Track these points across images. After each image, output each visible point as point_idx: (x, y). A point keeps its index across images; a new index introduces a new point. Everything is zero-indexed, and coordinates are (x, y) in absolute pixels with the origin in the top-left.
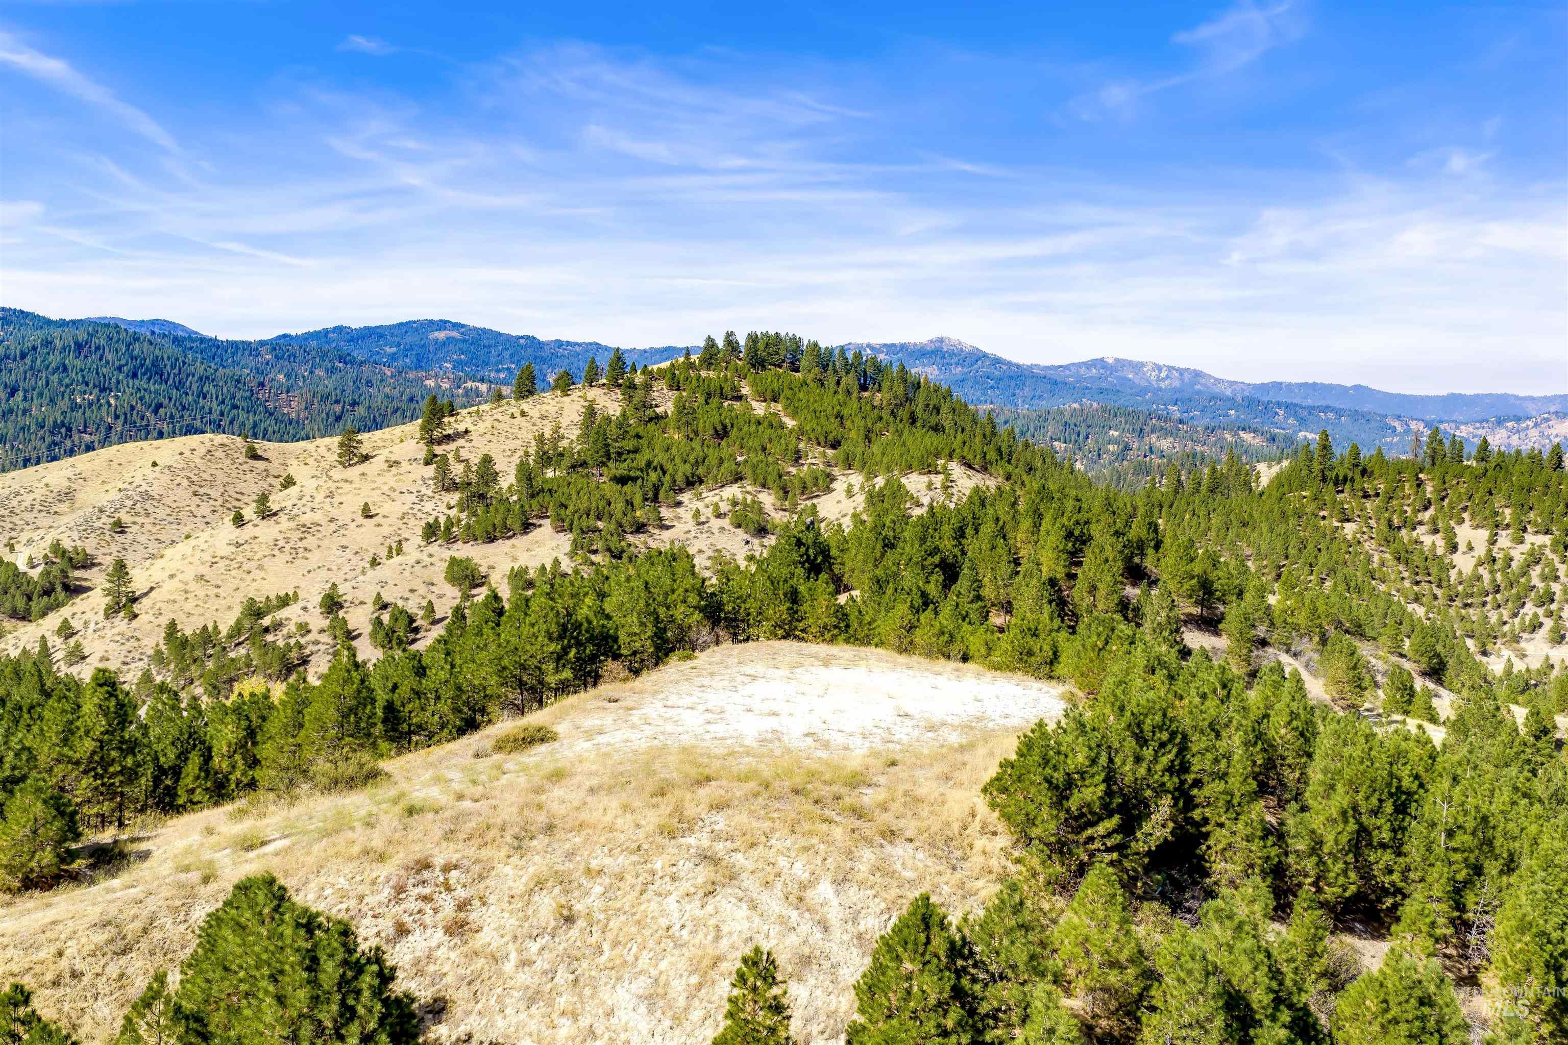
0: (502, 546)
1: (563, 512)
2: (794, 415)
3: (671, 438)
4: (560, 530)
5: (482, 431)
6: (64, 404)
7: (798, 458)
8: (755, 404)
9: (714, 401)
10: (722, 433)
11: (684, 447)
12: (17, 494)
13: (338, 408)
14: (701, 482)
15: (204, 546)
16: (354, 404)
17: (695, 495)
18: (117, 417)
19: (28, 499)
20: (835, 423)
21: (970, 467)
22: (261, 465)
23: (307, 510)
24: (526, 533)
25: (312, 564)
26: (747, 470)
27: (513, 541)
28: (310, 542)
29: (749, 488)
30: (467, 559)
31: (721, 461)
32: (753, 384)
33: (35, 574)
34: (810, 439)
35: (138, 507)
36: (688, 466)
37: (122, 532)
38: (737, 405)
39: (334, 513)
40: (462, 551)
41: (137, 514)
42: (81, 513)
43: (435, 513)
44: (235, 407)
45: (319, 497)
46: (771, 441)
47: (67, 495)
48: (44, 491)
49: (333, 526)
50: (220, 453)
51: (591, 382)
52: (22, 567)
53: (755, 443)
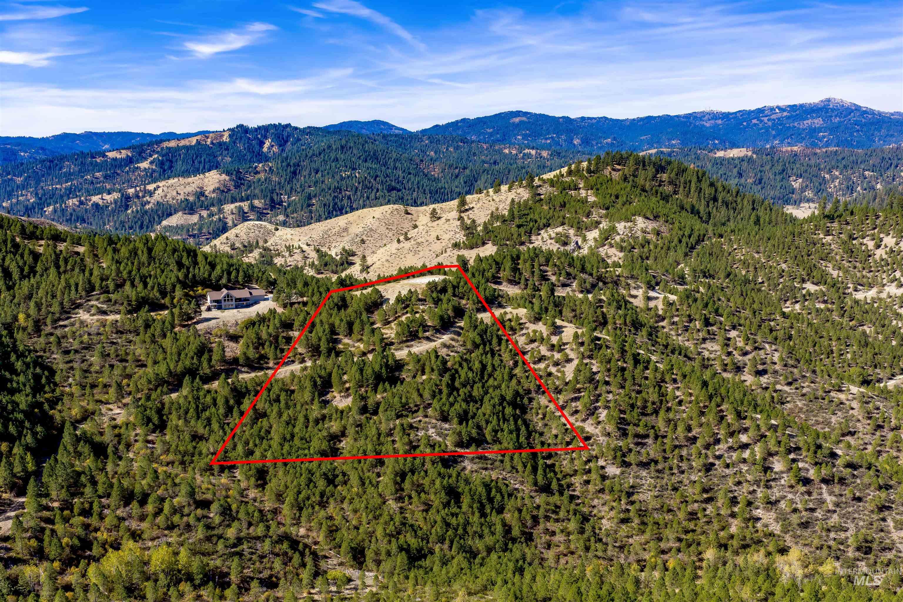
0: (475, 250)
1: (496, 238)
2: (596, 196)
3: (543, 208)
4: (494, 245)
5: (478, 207)
6: (337, 177)
7: (589, 215)
8: (582, 192)
9: (564, 192)
10: (563, 205)
11: (547, 212)
12: (330, 229)
13: (457, 171)
14: (549, 226)
15: (388, 250)
16: (465, 168)
17: (545, 231)
18: (359, 183)
19: (334, 231)
21: (648, 218)
22: (409, 216)
23: (419, 237)
24: (483, 246)
25: (420, 256)
26: (566, 221)
27: (479, 248)
28: (420, 248)
29: (566, 228)
30: (464, 255)
31: (559, 217)
33: (338, 258)
34: (597, 207)
35: (369, 234)
36: (545, 220)
37: (364, 243)
38: (574, 193)
39: (428, 238)
40: (463, 252)
41: (369, 237)
42: (351, 236)
43: (459, 239)
44: (410, 174)
45: (423, 233)
46: (580, 208)
47: (346, 230)
48: (338, 227)
49: (427, 243)
50: (395, 213)
51: (521, 184)
52: (334, 256)
53: (573, 210)
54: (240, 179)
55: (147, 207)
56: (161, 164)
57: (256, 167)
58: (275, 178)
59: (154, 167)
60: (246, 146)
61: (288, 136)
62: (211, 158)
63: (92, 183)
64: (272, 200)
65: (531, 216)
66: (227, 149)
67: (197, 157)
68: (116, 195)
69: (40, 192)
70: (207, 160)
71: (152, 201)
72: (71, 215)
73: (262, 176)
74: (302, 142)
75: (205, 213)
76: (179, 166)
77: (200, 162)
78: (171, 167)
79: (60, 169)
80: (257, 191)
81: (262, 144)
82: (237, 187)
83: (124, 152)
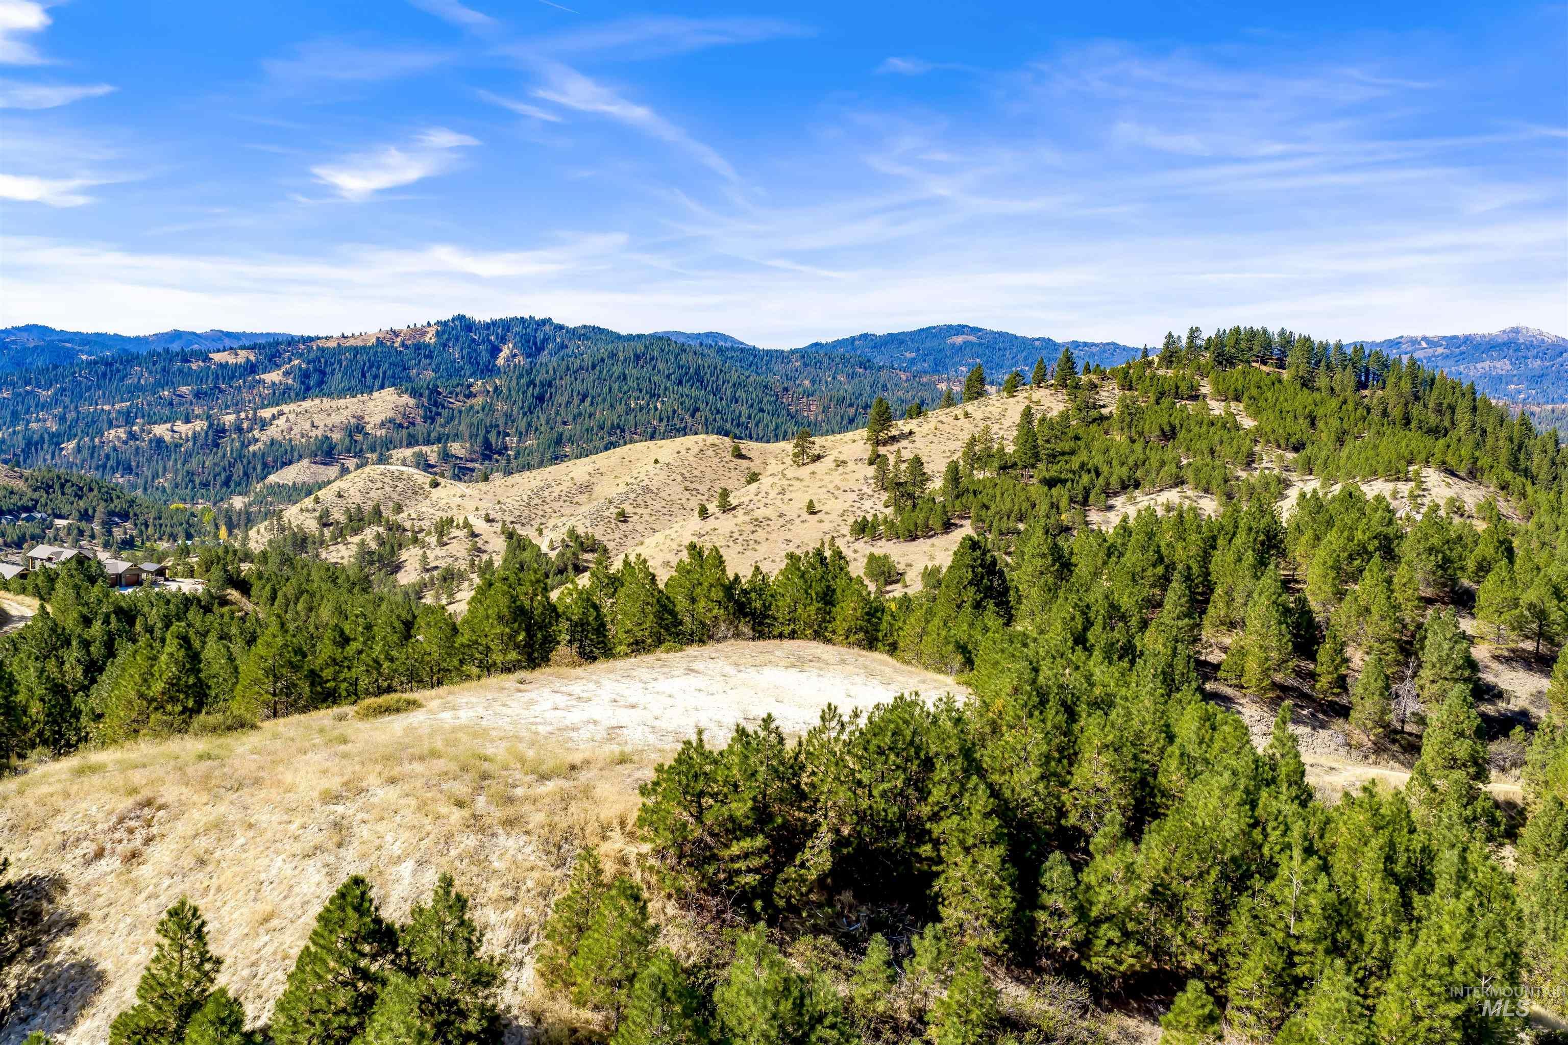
0: (922, 545)
1: (983, 513)
2: (1255, 415)
3: (1112, 440)
5: (925, 432)
6: (621, 408)
7: (1250, 461)
8: (1212, 404)
9: (1166, 402)
10: (1169, 434)
11: (1125, 450)
12: (549, 486)
14: (1137, 485)
15: (674, 536)
16: (866, 407)
17: (1129, 499)
18: (661, 420)
20: (1303, 423)
21: (1453, 474)
23: (761, 505)
24: (947, 533)
26: (1189, 475)
27: (933, 540)
29: (1189, 493)
30: (886, 557)
31: (1163, 463)
32: (1216, 383)
34: (1268, 441)
35: (639, 499)
36: (1125, 469)
37: (625, 521)
38: (1191, 406)
40: (883, 548)
41: (638, 506)
42: (595, 503)
43: (873, 512)
45: (773, 494)
46: (1221, 442)
48: (569, 484)
49: (782, 521)
51: (1040, 382)
52: (545, 549)
53: (1203, 445)
54: (436, 404)
55: (253, 449)
56: (305, 376)
57: (469, 386)
58: (501, 406)
59: (290, 382)
60: (465, 352)
61: (545, 340)
62: (398, 370)
63: (171, 404)
64: (487, 444)
65: (1083, 456)
66: (429, 356)
67: (371, 367)
68: (199, 425)
69: (71, 416)
70: (389, 373)
71: (264, 438)
72: (108, 457)
73: (479, 401)
74: (569, 351)
75: (352, 463)
76: (336, 380)
77: (375, 377)
78: (321, 383)
79: (122, 379)
80: (462, 427)
81: (495, 351)
82: (430, 418)
83: (242, 353)
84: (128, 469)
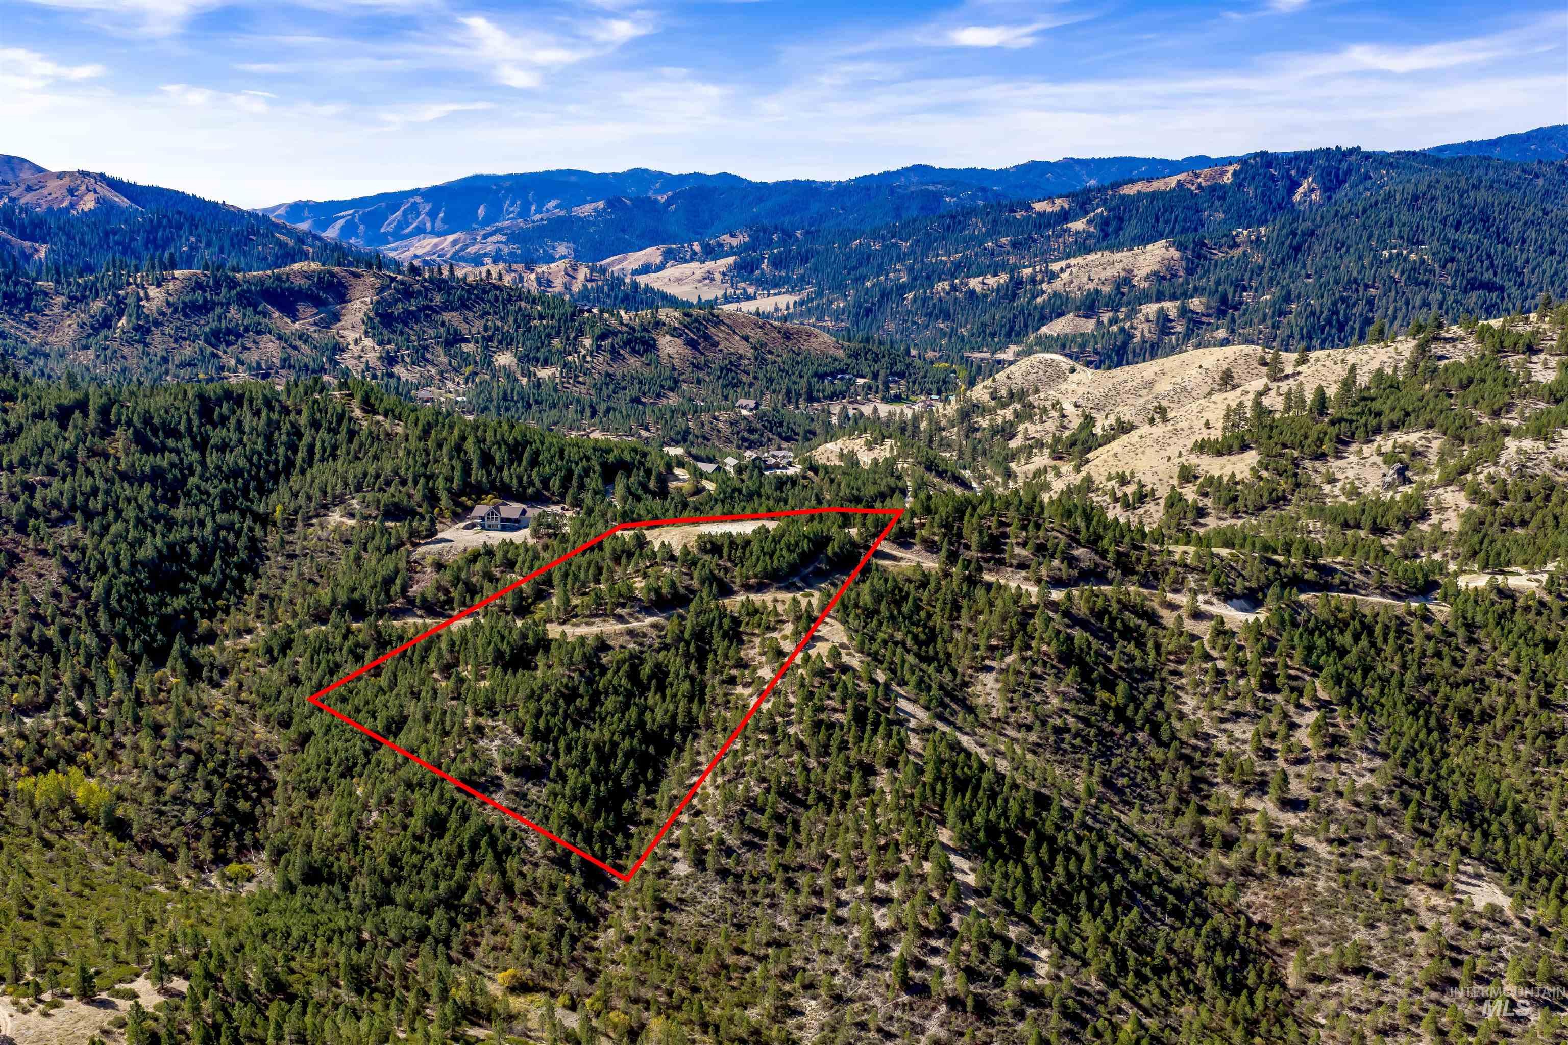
0: (1224, 459)
1: (1267, 441)
3: (1420, 389)
4: (1259, 453)
10: (1465, 386)
11: (1415, 399)
12: (1125, 381)
14: (1403, 426)
17: (1386, 437)
24: (1242, 453)
26: (1443, 420)
27: (1232, 457)
40: (1201, 460)
42: (1148, 397)
48: (1141, 380)
54: (1199, 256)
55: (1039, 300)
56: (1105, 223)
57: (1236, 236)
58: (1257, 258)
59: (1091, 229)
60: (1259, 191)
61: (1349, 171)
62: (1190, 214)
63: (990, 255)
64: (1224, 300)
65: (1379, 402)
66: (1222, 198)
67: (1165, 211)
68: (1003, 278)
69: (918, 267)
71: (1049, 290)
72: (934, 306)
73: (1238, 252)
74: (1369, 183)
75: (1106, 317)
76: (1132, 228)
77: (1167, 222)
78: (1117, 233)
79: (961, 231)
81: (1295, 185)
82: (1190, 271)
83: (1057, 201)
84: (947, 317)
